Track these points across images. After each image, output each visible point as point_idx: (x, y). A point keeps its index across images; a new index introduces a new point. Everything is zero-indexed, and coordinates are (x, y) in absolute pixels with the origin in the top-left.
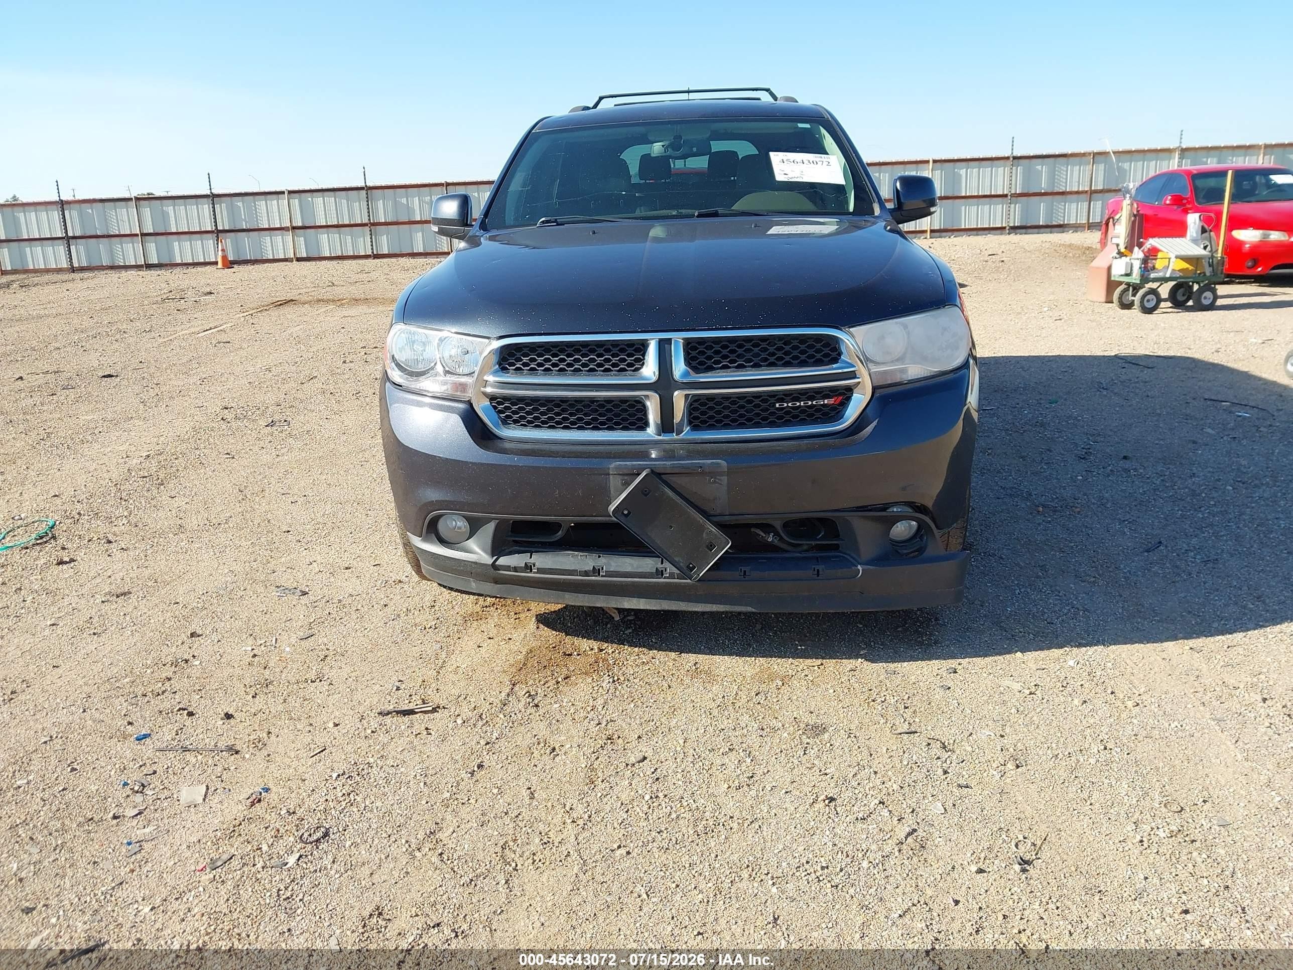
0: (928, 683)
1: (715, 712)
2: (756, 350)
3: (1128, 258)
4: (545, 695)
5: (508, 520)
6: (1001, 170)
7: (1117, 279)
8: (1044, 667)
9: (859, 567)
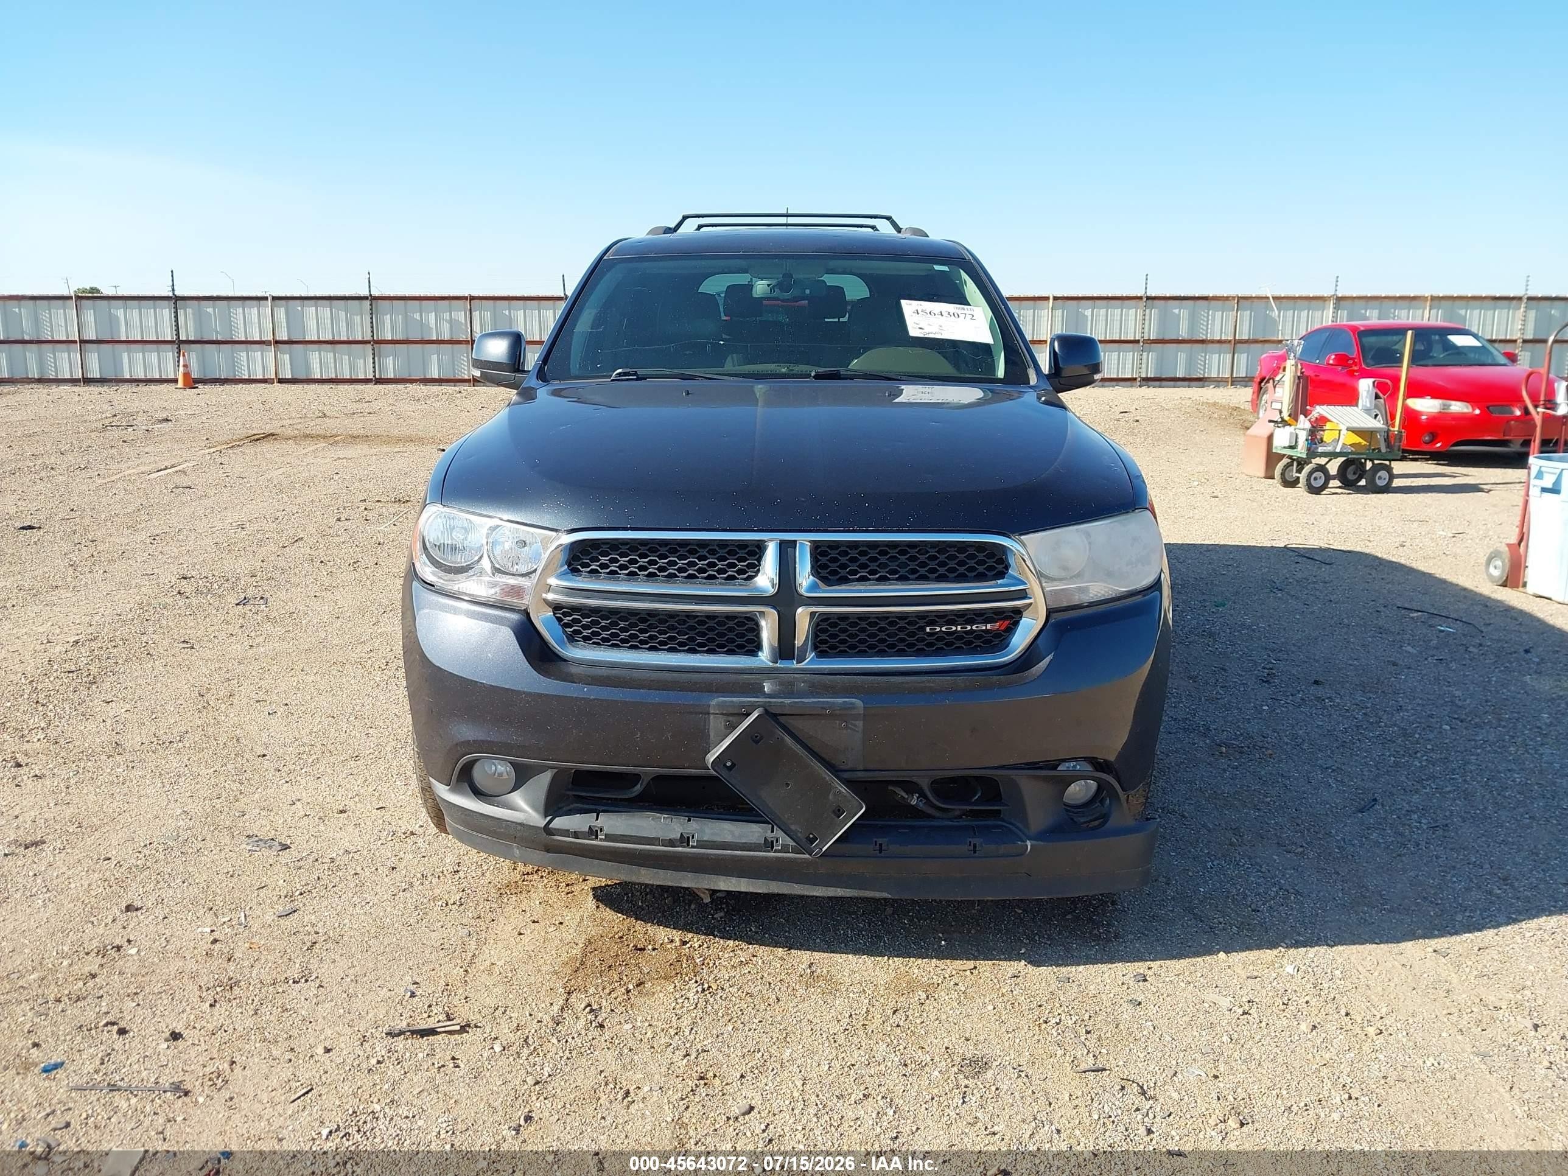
0: (1112, 995)
1: (841, 1039)
2: (903, 558)
3: (1293, 427)
4: (612, 1010)
5: (568, 769)
6: (1132, 312)
7: (1279, 452)
8: (1255, 974)
9: (1029, 843)
